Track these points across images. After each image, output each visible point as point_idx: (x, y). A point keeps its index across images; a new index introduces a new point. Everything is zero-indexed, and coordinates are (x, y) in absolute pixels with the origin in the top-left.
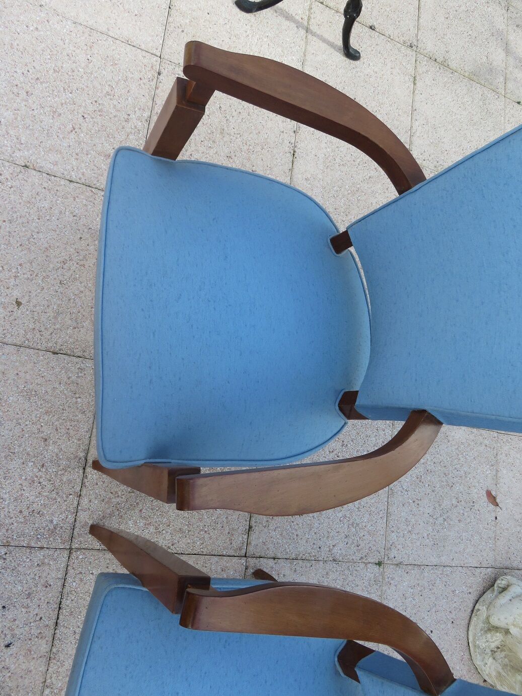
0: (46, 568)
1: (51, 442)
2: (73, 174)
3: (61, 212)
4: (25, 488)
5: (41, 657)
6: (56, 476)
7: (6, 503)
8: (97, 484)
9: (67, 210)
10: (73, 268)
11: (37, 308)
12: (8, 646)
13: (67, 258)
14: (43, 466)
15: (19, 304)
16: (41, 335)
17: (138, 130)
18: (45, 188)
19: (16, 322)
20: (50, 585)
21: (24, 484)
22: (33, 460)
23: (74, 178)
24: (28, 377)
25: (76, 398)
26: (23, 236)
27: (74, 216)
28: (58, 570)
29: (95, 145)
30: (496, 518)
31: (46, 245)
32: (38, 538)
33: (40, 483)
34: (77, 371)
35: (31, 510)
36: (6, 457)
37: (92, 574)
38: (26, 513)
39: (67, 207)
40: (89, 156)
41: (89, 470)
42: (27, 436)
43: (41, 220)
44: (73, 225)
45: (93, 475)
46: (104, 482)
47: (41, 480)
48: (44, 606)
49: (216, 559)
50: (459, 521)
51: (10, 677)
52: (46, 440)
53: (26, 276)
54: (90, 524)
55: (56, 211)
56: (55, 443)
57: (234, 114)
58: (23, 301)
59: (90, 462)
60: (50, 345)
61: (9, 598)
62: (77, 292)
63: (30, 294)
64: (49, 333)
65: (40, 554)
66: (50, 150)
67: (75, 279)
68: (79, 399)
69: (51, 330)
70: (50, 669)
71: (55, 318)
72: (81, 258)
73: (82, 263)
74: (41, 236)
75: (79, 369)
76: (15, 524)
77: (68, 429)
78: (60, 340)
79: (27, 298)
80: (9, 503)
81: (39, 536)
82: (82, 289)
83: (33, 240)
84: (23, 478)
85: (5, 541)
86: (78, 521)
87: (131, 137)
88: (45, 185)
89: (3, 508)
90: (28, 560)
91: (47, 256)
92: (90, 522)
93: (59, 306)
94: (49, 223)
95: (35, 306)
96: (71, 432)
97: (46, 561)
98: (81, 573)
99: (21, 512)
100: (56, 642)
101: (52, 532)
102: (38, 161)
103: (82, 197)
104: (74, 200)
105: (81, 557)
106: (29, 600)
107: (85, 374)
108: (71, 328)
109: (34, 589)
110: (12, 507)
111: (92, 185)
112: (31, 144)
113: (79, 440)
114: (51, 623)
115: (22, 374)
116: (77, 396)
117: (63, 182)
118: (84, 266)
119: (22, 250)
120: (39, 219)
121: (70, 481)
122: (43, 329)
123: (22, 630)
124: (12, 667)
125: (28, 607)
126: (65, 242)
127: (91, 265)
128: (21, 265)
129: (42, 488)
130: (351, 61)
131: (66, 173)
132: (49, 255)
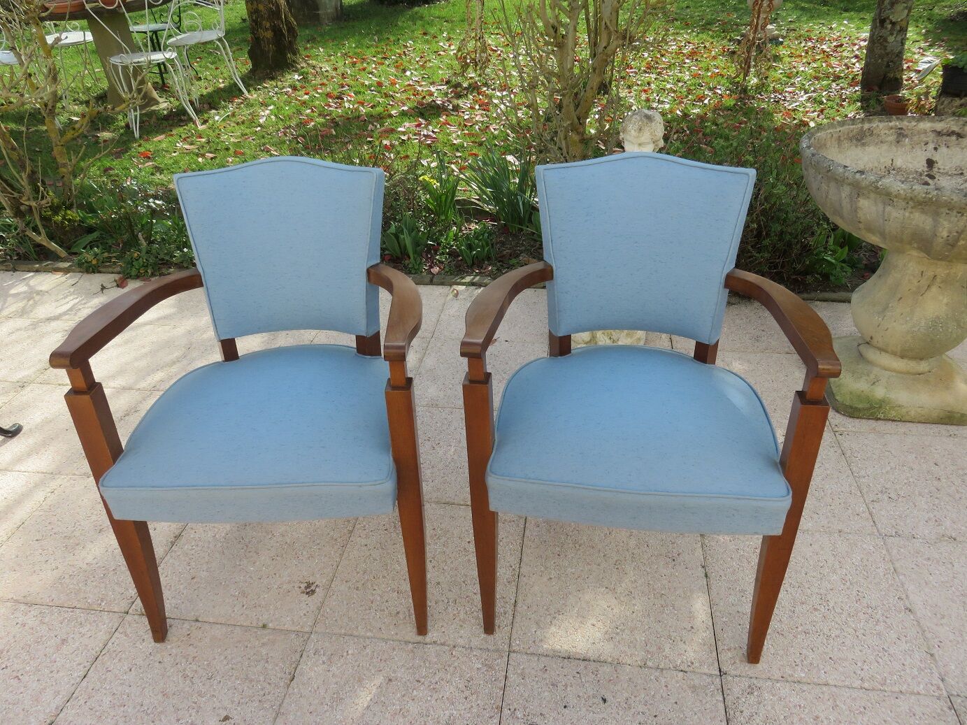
0: (527, 671)
1: (393, 675)
2: (76, 675)
3: (122, 684)
4: (441, 696)
5: (616, 671)
6: (430, 668)
7: (455, 712)
8: (444, 632)
9: (121, 678)
10: (194, 667)
11: (235, 699)
12: (605, 701)
13: (181, 674)
14: (418, 681)
15: (226, 718)
16: (269, 693)
17: (40, 613)
18: (86, 702)
19: (248, 719)
20: (545, 667)
21: (436, 698)
22: (410, 691)
23: (82, 674)
24: (316, 702)
25: (348, 655)
26: (142, 720)
27: (130, 670)
28: (529, 661)
29: (45, 655)
30: (507, 341)
31: (161, 695)
32: (495, 680)
33: (436, 683)
34: (317, 656)
35: (464, 689)
36: (405, 717)
37: (535, 632)
38: (467, 693)
39: (117, 678)
40: (58, 659)
41: (428, 638)
42: (383, 699)
43: (126, 704)
44: (141, 671)
45: (432, 635)
46: (442, 626)
47: (434, 681)
48: (565, 671)
49: (527, 532)
50: (507, 364)
51: (635, 697)
52: (390, 680)
53: (193, 714)
54: (485, 636)
55: (120, 688)
56: (394, 672)
57: (49, 527)
58: (224, 714)
59: (420, 638)
60: (282, 684)
61: (557, 703)
62: (225, 662)
63: (217, 708)
64: (268, 686)
65: (512, 677)
66: (37, 700)
67: (208, 665)
68: (349, 652)
69: (265, 685)
70: (628, 662)
71: (251, 681)
72: (184, 660)
73: (190, 659)
74: (146, 702)
75: (315, 654)
76: (479, 702)
77: (381, 660)
78: (279, 675)
79: (221, 711)
80: (455, 710)
81: (493, 679)
82: (223, 658)
83: (150, 710)
84: (429, 698)
85: (496, 710)
86: (481, 647)
87: (46, 620)
88: (82, 702)
89: (460, 715)
90: (518, 688)
91: (174, 694)
92: (483, 636)
93: (237, 678)
94: (132, 694)
95: (233, 702)
96: (383, 658)
97: (519, 672)
98: (534, 642)
99: (466, 698)
100: (602, 659)
101: (490, 667)
102: (47, 711)
103: (109, 664)
104: (110, 671)
105: (518, 642)
106: (559, 685)
107: (322, 648)
108: (266, 665)
109: (548, 680)
110: (461, 707)
111: (96, 655)
112: (23, 720)
113: (394, 649)
114: (583, 664)
115: (311, 709)
116: (345, 654)
117: (84, 684)
118: (195, 657)
119: (160, 720)
120: (125, 706)
121: (438, 655)
122: (262, 693)
123: (589, 689)
124: (626, 695)
125: (566, 686)
126: (161, 677)
127: (196, 650)
128: (178, 720)
129: (442, 680)
130: (22, 432)
131: (72, 682)
132: (173, 692)
